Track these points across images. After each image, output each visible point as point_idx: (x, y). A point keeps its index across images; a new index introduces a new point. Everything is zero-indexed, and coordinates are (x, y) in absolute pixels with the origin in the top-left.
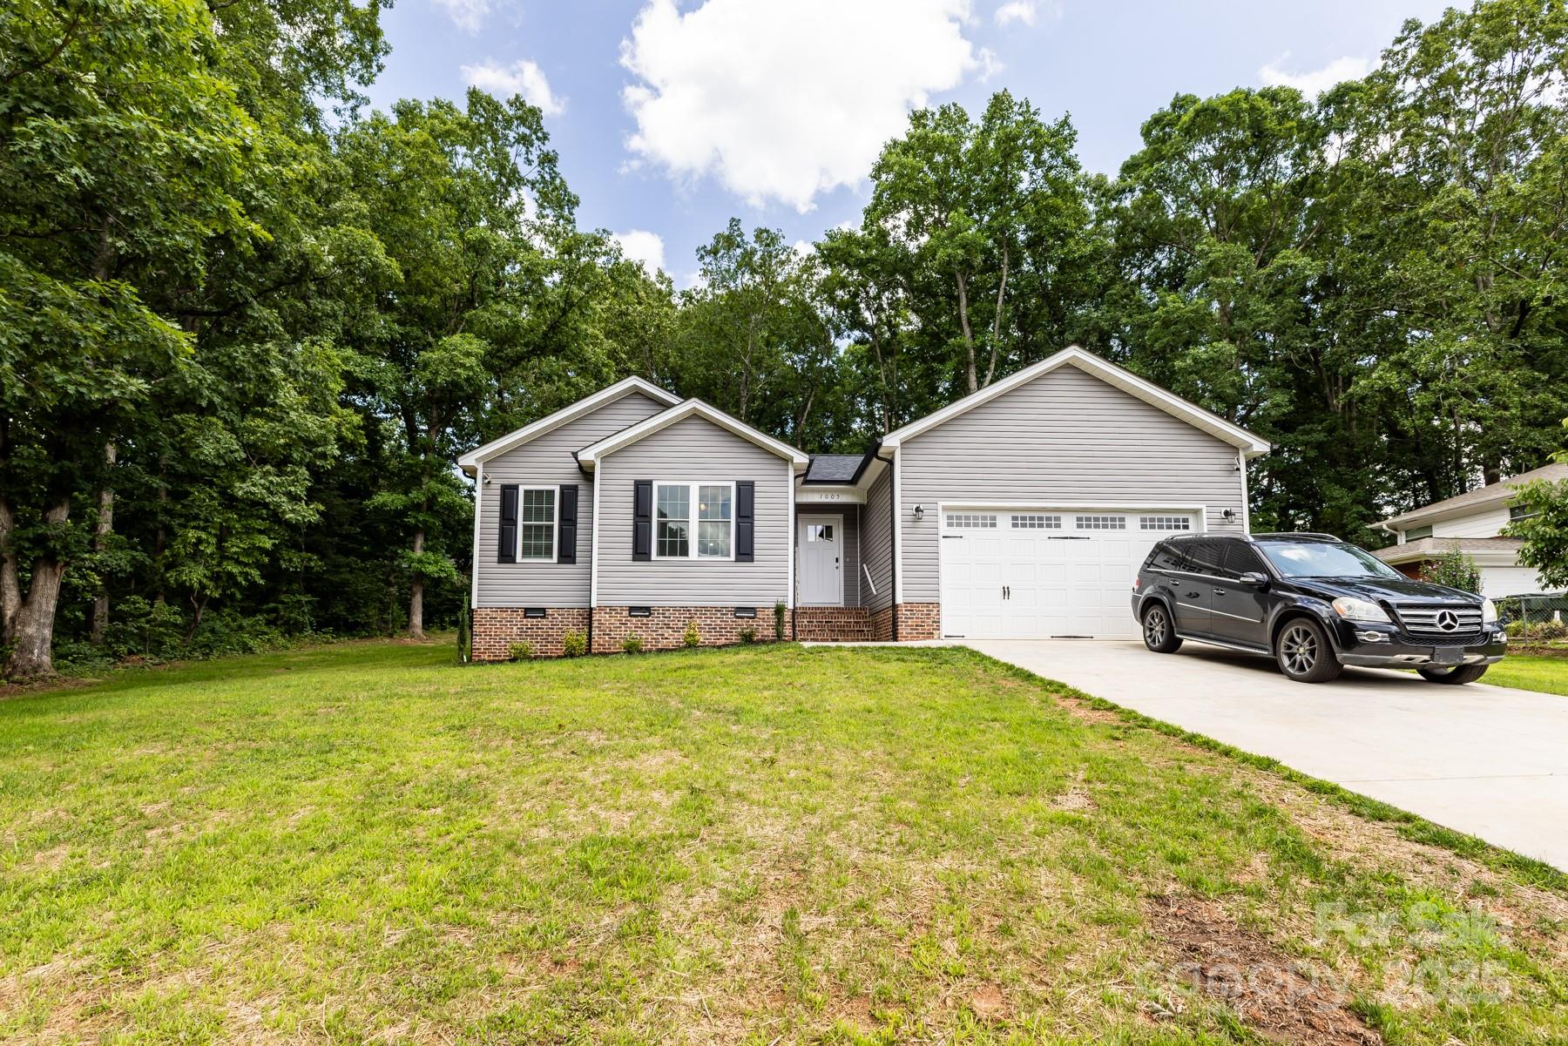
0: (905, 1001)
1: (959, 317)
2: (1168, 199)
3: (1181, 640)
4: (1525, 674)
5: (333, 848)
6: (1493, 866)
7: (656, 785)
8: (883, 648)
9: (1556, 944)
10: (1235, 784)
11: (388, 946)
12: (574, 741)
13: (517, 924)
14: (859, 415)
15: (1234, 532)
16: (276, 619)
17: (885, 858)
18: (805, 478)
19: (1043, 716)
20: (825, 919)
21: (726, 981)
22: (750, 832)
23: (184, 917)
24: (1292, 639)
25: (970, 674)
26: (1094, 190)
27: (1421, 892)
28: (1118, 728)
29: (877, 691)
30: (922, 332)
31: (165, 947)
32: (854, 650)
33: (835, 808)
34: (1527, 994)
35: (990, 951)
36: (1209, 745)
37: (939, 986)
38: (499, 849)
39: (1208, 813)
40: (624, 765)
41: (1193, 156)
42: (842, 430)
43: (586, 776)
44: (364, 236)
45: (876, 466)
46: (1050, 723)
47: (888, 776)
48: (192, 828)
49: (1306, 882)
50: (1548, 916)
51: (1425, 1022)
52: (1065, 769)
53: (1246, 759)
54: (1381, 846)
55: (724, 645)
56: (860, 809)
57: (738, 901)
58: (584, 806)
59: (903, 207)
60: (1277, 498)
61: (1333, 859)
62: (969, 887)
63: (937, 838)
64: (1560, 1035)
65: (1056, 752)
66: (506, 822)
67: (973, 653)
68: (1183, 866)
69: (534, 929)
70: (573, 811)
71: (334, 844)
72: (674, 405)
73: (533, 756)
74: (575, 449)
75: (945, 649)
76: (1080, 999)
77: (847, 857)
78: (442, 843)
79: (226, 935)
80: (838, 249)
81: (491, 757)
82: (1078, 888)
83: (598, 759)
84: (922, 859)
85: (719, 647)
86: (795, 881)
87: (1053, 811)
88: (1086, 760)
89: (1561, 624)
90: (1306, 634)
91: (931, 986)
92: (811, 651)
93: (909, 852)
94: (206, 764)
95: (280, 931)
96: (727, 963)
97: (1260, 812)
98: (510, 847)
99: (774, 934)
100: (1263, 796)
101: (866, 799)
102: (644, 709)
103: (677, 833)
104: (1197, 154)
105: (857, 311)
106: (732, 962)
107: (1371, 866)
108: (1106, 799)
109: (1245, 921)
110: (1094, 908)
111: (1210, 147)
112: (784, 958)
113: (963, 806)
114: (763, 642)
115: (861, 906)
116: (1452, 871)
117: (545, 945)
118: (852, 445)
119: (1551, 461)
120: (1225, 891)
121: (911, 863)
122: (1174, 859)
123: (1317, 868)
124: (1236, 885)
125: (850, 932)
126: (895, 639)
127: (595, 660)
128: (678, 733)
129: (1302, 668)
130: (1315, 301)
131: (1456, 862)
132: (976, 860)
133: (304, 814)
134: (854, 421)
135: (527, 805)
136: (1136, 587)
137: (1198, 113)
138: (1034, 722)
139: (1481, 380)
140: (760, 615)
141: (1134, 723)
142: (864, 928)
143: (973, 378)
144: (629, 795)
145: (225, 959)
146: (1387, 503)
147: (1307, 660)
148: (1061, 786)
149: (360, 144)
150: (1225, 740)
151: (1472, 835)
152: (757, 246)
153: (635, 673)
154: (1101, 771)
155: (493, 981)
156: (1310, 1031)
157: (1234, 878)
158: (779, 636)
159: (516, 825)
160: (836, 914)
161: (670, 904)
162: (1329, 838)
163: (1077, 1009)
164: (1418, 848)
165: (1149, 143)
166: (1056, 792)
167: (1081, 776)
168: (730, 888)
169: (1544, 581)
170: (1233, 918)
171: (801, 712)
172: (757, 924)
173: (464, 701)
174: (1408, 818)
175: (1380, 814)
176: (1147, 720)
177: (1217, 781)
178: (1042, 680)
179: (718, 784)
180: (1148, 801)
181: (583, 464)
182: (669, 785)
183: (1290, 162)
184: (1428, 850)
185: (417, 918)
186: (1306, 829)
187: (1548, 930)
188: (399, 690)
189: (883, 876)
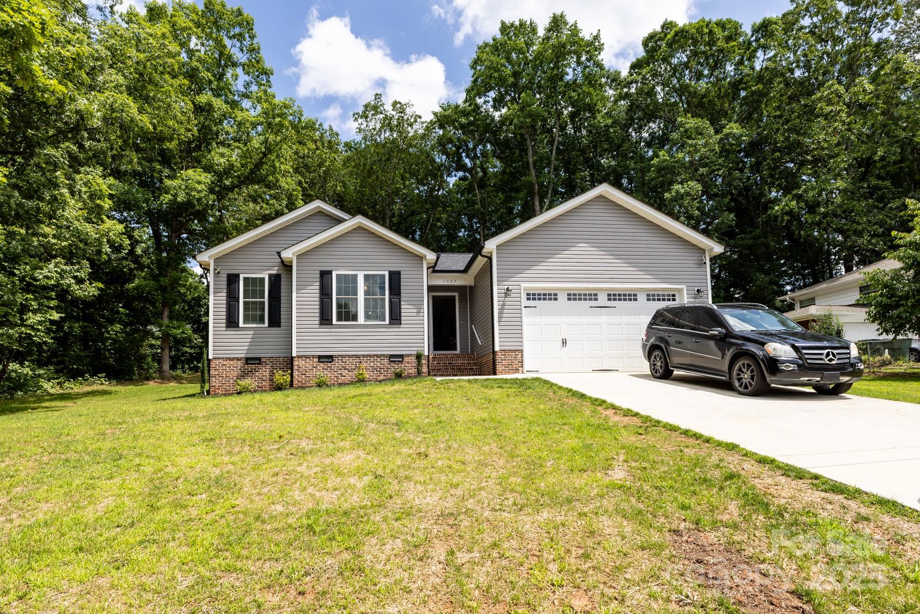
0: (529, 604)
1: (528, 163)
2: (659, 89)
3: (673, 371)
4: (872, 388)
5: (132, 525)
6: (866, 504)
7: (351, 474)
8: (488, 379)
9: (905, 548)
10: (714, 459)
11: (182, 588)
12: (291, 446)
13: (271, 568)
14: (464, 227)
15: (703, 303)
16: (63, 369)
17: (506, 514)
18: (433, 269)
19: (595, 421)
20: (473, 555)
21: (413, 597)
22: (417, 502)
23: (31, 576)
24: (740, 370)
25: (545, 396)
26: (612, 81)
27: (828, 521)
28: (641, 427)
29: (487, 408)
30: (504, 172)
31: (21, 598)
32: (469, 381)
33: (470, 483)
34: (892, 578)
35: (578, 570)
36: (697, 436)
37: (548, 592)
38: (250, 520)
39: (700, 478)
40: (328, 461)
41: (675, 61)
42: (452, 237)
43: (303, 469)
44: (124, 99)
45: (480, 261)
46: (599, 426)
47: (502, 462)
48: (27, 515)
49: (761, 517)
50: (899, 532)
51: (836, 597)
52: (611, 454)
53: (719, 444)
54: (803, 495)
55: (383, 380)
56: (486, 484)
57: (416, 546)
58: (305, 489)
59: (491, 89)
60: (724, 281)
61: (776, 503)
62: (561, 530)
63: (537, 500)
64: (911, 601)
65: (605, 444)
66: (252, 501)
67: (546, 382)
68: (689, 512)
69: (282, 571)
70: (297, 492)
71: (133, 522)
72: (346, 220)
73: (264, 457)
74: (279, 250)
75: (528, 380)
76: (637, 596)
77: (482, 515)
78: (209, 518)
79: (65, 587)
80: (449, 116)
81: (235, 459)
82: (628, 529)
83: (309, 457)
84: (529, 514)
85: (380, 381)
86: (451, 531)
87: (607, 480)
88: (623, 448)
89: (889, 357)
90: (749, 366)
91: (544, 593)
92: (441, 383)
93: (520, 510)
94: (30, 471)
95: (102, 582)
96: (414, 587)
97: (731, 477)
98: (257, 518)
99: (441, 566)
100: (731, 466)
101: (490, 477)
102: (336, 423)
103: (369, 504)
104: (676, 60)
105: (460, 158)
106: (416, 585)
107: (798, 506)
108: (639, 472)
109: (729, 543)
110: (639, 540)
111: (684, 56)
112: (449, 581)
113: (551, 480)
114: (409, 377)
115: (495, 545)
116: (844, 507)
117: (291, 581)
118: (459, 247)
119: (884, 258)
120: (715, 525)
121: (523, 517)
122: (684, 507)
123: (767, 509)
124: (721, 521)
125: (490, 562)
126: (495, 374)
127: (297, 392)
128: (361, 439)
129: (746, 387)
130: (746, 156)
131: (845, 502)
132: (563, 513)
133: (110, 502)
134: (460, 231)
135: (265, 490)
136: (645, 338)
137: (676, 34)
138: (588, 425)
139: (845, 207)
140: (406, 359)
141: (649, 424)
142: (498, 560)
143: (537, 203)
144: (334, 481)
145: (66, 603)
146: (788, 284)
147: (749, 382)
148: (610, 465)
149: (116, 34)
150: (706, 433)
151: (853, 485)
152: (394, 113)
153: (326, 400)
154: (634, 454)
155: (259, 606)
156: (771, 607)
157: (720, 517)
158: (419, 373)
159: (259, 503)
160: (480, 552)
161: (371, 551)
162: (772, 490)
163: (635, 602)
164: (823, 494)
165: (647, 51)
166: (608, 468)
167: (622, 458)
168: (409, 538)
169: (881, 331)
170: (721, 542)
171: (440, 422)
172: (429, 560)
173: (211, 422)
174: (816, 477)
175: (799, 474)
176: (658, 422)
177: (704, 458)
178: (590, 398)
179: (392, 471)
180: (665, 472)
181: (284, 260)
182: (360, 472)
183: (733, 67)
184: (830, 496)
185: (201, 569)
186: (759, 486)
187: (900, 540)
188: (162, 415)
189: (506, 526)
